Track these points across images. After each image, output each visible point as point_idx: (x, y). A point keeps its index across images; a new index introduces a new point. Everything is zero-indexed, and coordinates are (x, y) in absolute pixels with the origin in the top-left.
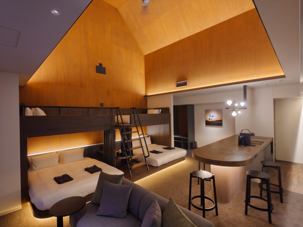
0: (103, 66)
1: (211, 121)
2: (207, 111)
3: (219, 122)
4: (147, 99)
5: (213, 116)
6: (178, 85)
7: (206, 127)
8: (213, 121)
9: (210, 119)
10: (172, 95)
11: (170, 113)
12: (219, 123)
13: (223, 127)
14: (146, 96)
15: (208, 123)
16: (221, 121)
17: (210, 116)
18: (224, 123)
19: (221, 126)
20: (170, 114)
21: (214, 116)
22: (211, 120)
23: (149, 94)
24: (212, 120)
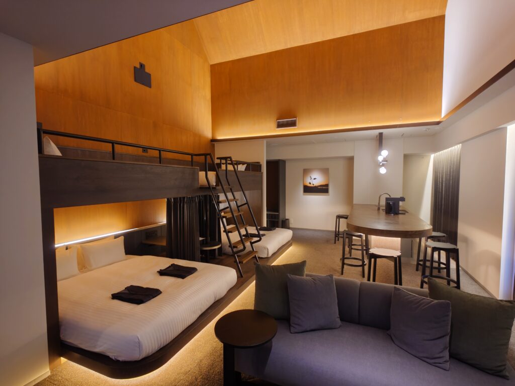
0: (147, 70)
1: (313, 186)
2: (306, 172)
3: (324, 187)
4: (213, 146)
6: (280, 125)
7: (304, 195)
8: (315, 185)
9: (310, 183)
10: (265, 141)
11: (262, 171)
12: (323, 189)
13: (329, 195)
14: (214, 141)
15: (308, 190)
16: (327, 185)
17: (311, 179)
18: (331, 189)
19: (327, 194)
20: (262, 173)
21: (316, 179)
22: (312, 185)
23: (220, 137)
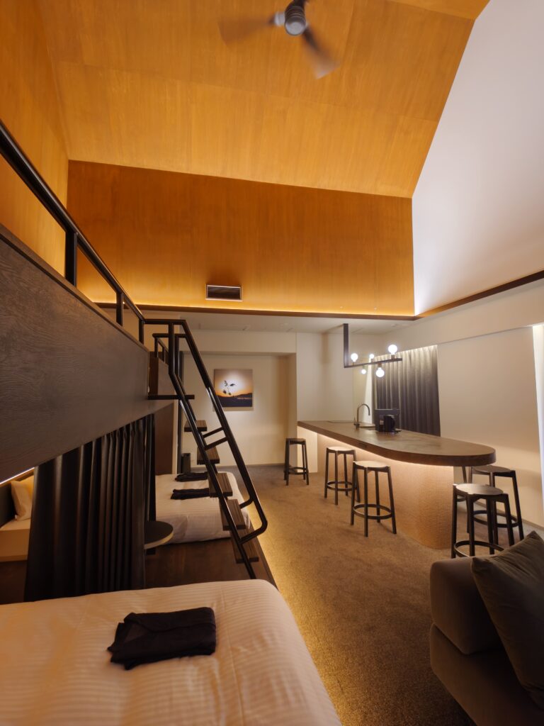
1: (229, 396)
2: (219, 373)
3: (246, 398)
5: (232, 385)
6: (212, 294)
8: (232, 395)
9: (225, 392)
12: (244, 401)
13: (252, 410)
16: (250, 395)
17: (227, 385)
18: (255, 400)
19: (249, 408)
21: (235, 386)
22: (227, 395)
24: (230, 394)
